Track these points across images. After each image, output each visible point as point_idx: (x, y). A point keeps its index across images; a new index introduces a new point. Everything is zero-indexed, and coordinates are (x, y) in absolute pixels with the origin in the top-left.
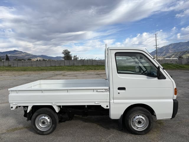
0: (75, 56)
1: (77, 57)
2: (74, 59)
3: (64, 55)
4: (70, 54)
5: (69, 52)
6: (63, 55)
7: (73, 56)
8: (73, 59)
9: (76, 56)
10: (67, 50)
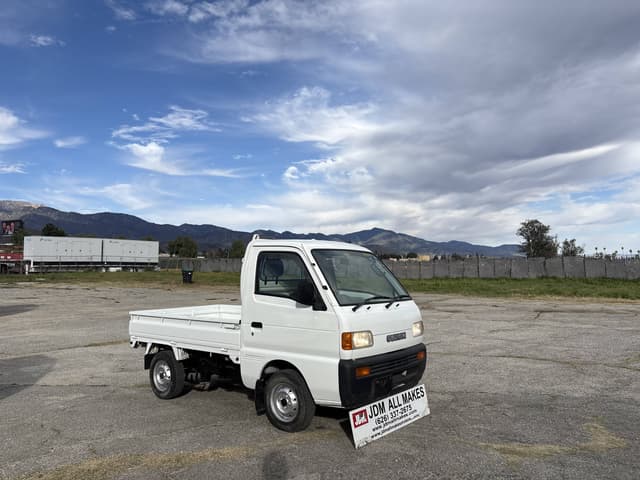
0: (569, 240)
1: (577, 244)
2: (565, 254)
3: (525, 241)
4: (550, 234)
5: (545, 229)
6: (521, 241)
7: (560, 241)
8: (560, 252)
9: (573, 241)
10: (537, 222)
